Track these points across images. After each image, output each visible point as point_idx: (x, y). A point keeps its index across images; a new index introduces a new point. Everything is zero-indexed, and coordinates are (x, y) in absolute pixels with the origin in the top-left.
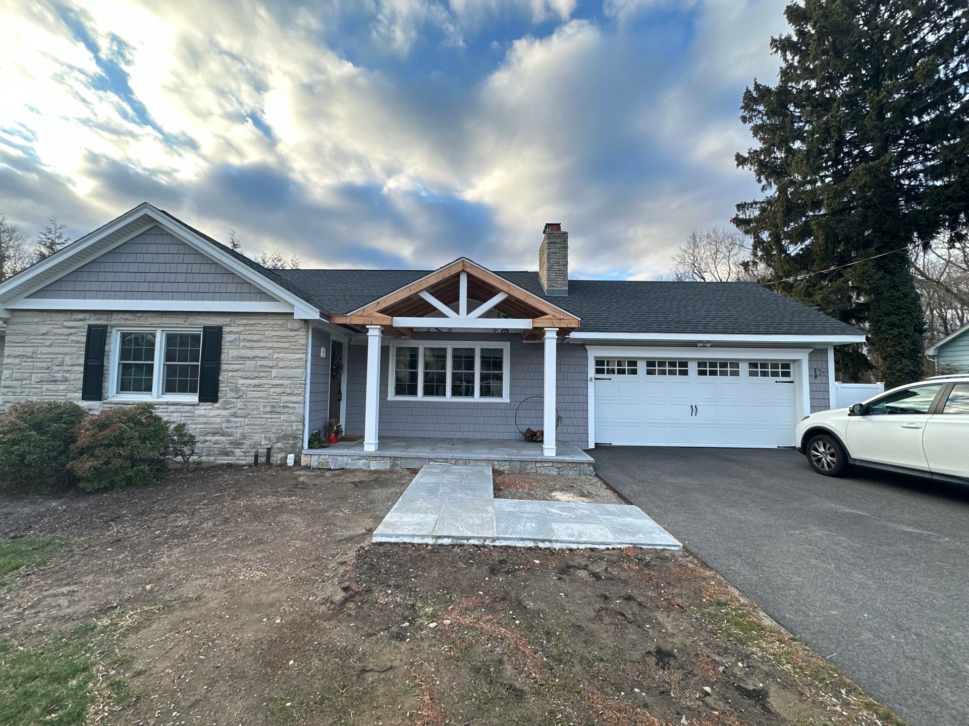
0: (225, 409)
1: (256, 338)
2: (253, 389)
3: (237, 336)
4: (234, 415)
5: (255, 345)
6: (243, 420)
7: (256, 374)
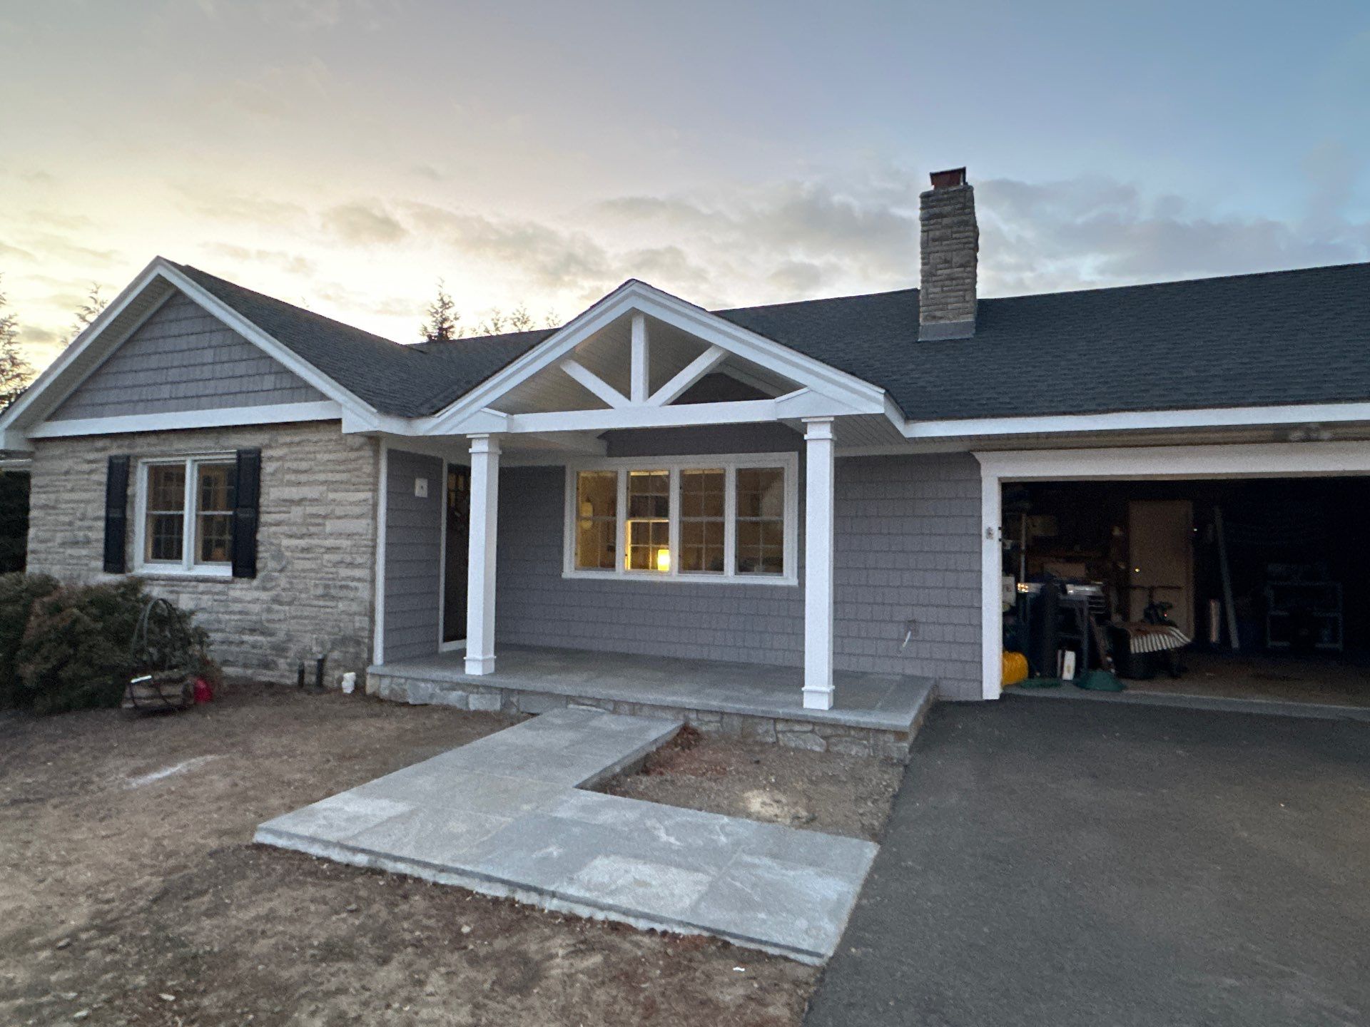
0: (265, 589)
1: (304, 465)
2: (301, 555)
3: (279, 464)
4: (276, 600)
5: (303, 478)
6: (287, 608)
7: (304, 530)
